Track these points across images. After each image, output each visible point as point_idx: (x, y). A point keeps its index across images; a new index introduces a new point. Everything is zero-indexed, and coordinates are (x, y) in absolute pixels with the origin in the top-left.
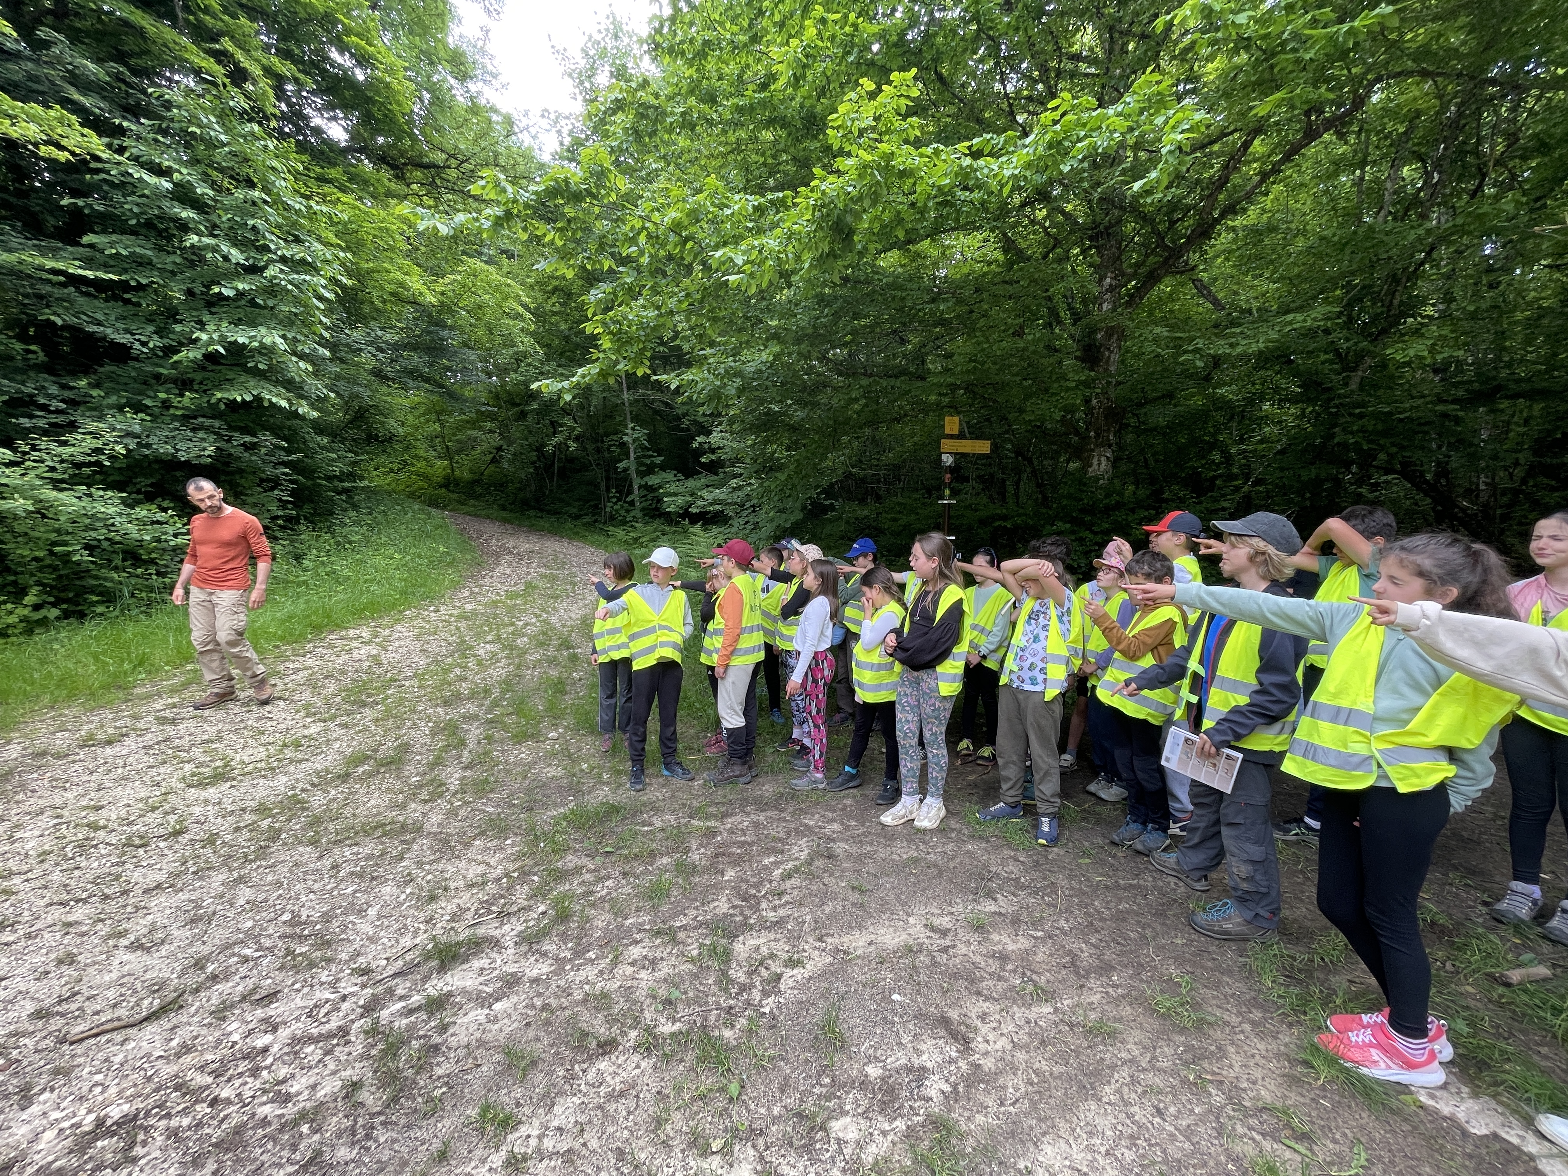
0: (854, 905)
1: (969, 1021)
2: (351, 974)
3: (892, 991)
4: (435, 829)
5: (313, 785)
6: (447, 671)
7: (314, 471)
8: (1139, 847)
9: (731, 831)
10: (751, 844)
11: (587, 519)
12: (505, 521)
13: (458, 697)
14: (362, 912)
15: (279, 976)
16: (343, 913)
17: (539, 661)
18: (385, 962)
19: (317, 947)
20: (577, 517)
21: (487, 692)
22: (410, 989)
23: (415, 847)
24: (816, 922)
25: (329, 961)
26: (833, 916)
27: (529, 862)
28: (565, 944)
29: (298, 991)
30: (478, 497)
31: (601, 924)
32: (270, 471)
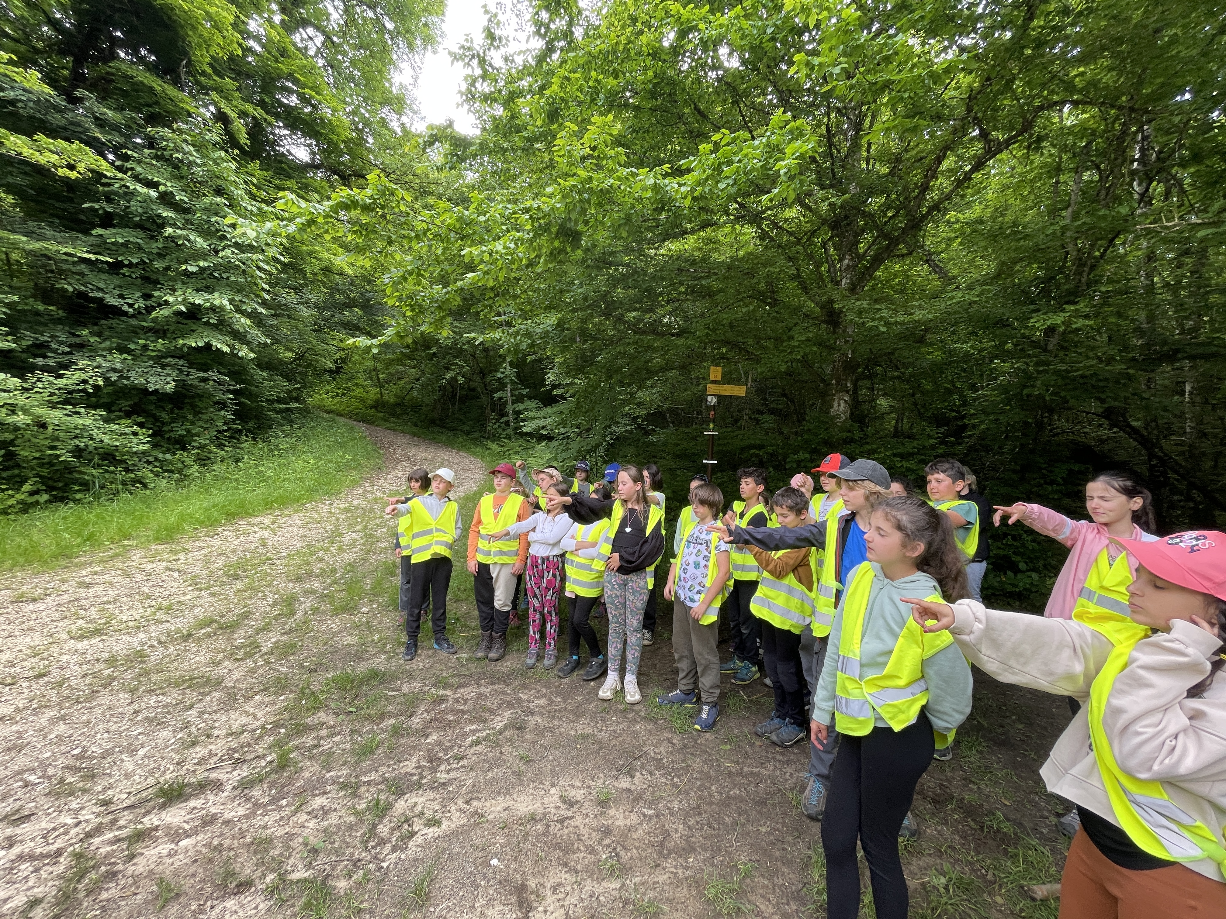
0: (514, 772)
1: (542, 890)
2: (96, 804)
3: (496, 855)
4: (231, 684)
5: (160, 642)
6: (311, 554)
7: (258, 396)
8: (774, 737)
9: (457, 701)
10: (463, 712)
11: (475, 435)
12: (414, 435)
13: (310, 575)
14: (132, 751)
15: (42, 800)
16: (120, 752)
17: (386, 548)
18: (125, 796)
19: (84, 778)
20: (469, 433)
21: (334, 571)
22: (130, 821)
23: (208, 698)
24: (474, 786)
25: (84, 791)
26: (491, 782)
27: (286, 715)
28: (270, 790)
29: (49, 814)
30: (398, 416)
31: (306, 774)
32: (219, 396)
